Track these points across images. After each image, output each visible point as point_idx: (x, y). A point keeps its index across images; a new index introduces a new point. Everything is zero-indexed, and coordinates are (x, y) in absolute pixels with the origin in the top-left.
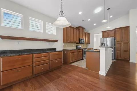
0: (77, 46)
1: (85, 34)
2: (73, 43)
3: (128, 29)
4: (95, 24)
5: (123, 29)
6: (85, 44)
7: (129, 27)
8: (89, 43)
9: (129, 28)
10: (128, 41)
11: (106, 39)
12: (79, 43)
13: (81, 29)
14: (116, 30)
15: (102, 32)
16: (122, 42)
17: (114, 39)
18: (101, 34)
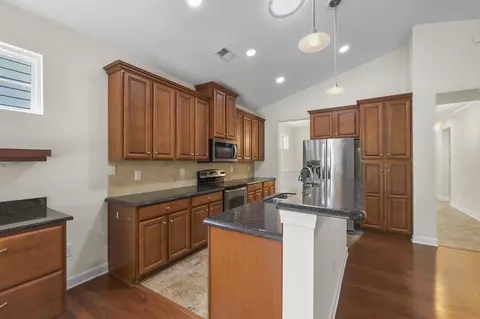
0: (198, 173)
1: (239, 121)
2: (171, 159)
3: (408, 104)
4: (280, 80)
5: (388, 103)
6: (243, 161)
7: (409, 97)
8: (261, 158)
9: (411, 101)
10: (407, 156)
11: (324, 146)
12: (210, 160)
13: (219, 97)
14: (362, 107)
15: (310, 112)
16: (385, 160)
17: (356, 147)
18: (307, 123)
